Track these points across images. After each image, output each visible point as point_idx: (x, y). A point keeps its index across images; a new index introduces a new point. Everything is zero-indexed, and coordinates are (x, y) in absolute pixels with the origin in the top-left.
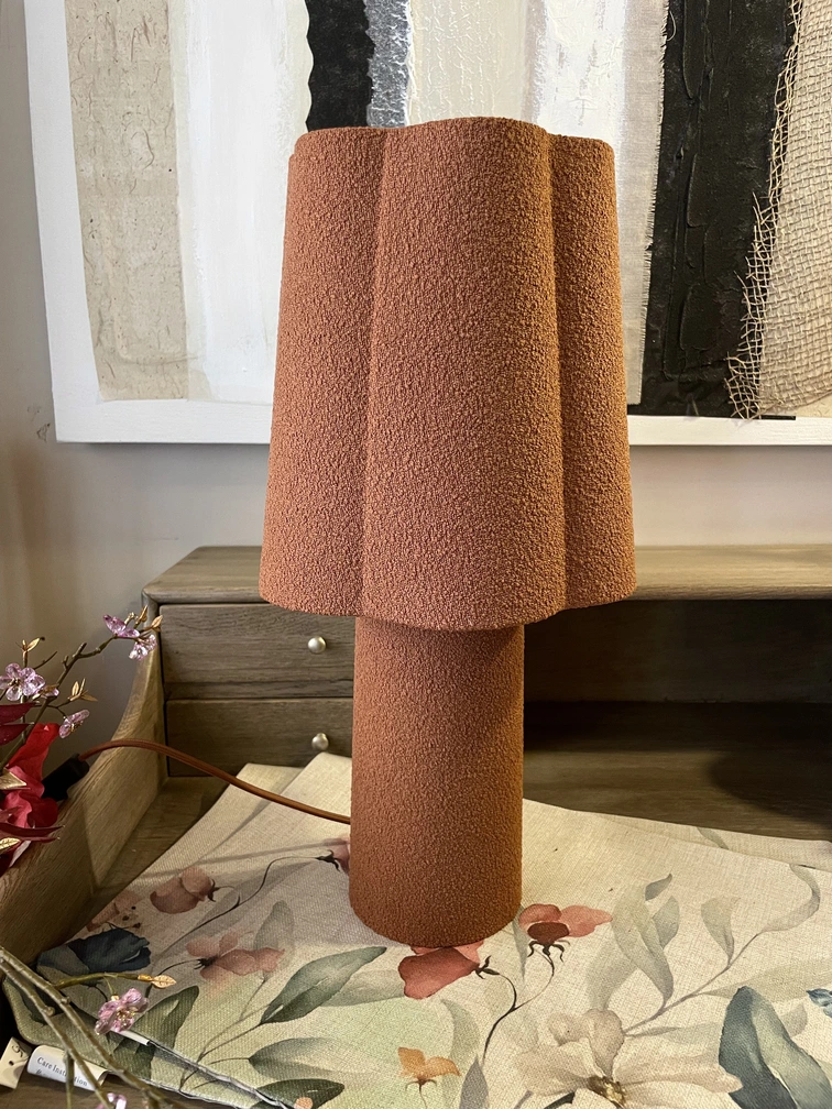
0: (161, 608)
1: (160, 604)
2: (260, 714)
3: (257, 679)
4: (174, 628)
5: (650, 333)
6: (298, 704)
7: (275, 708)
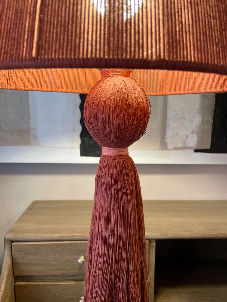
0: (13, 244)
1: (12, 242)
2: (56, 289)
3: (55, 274)
4: (18, 253)
5: (214, 122)
6: (73, 284)
7: (63, 286)
